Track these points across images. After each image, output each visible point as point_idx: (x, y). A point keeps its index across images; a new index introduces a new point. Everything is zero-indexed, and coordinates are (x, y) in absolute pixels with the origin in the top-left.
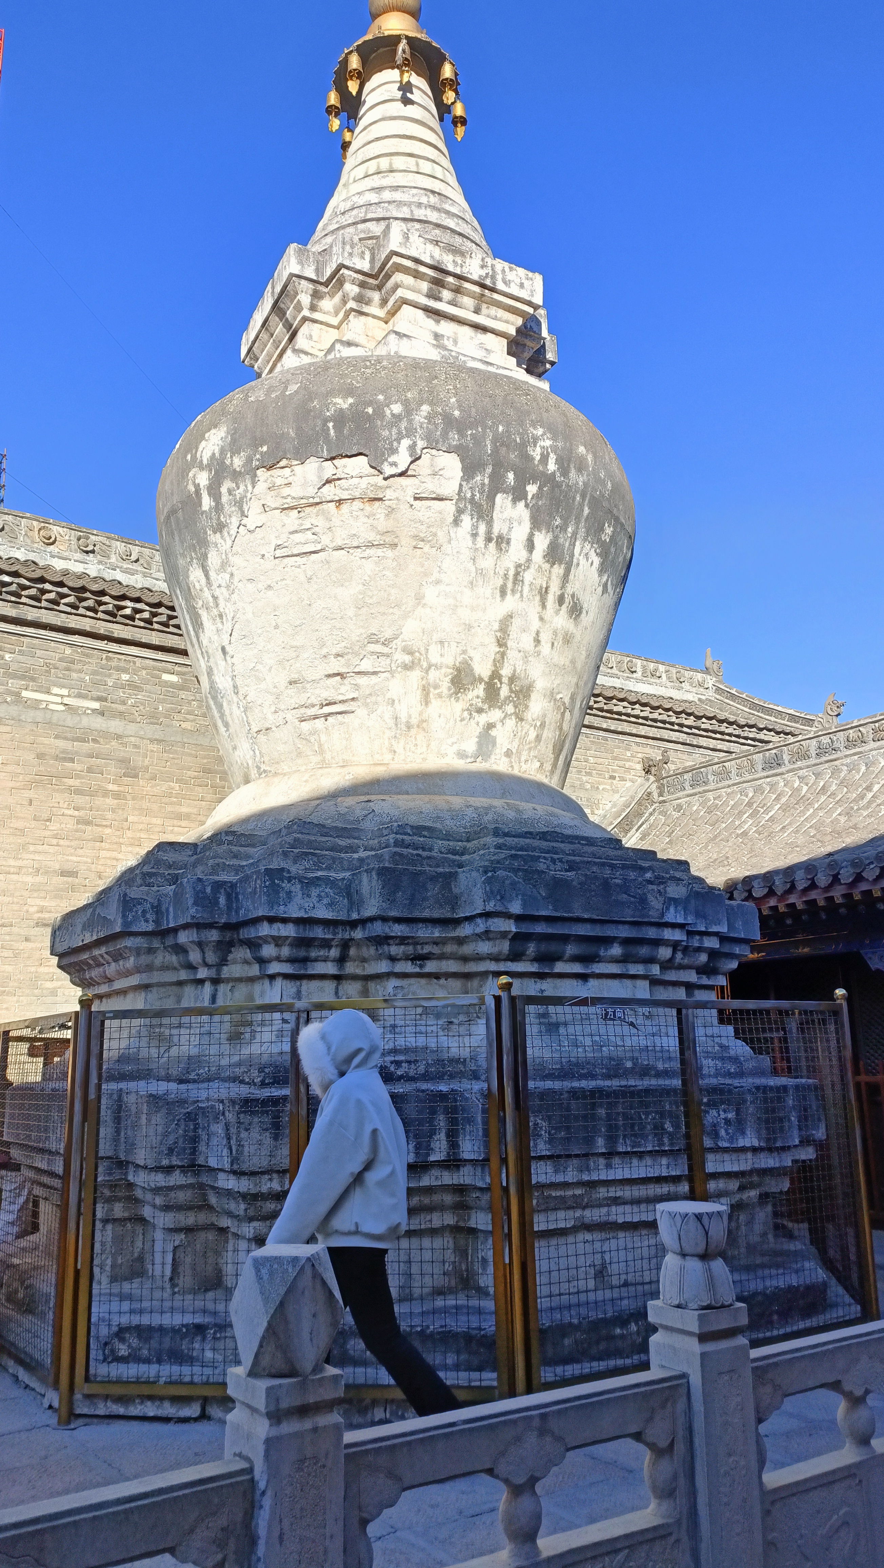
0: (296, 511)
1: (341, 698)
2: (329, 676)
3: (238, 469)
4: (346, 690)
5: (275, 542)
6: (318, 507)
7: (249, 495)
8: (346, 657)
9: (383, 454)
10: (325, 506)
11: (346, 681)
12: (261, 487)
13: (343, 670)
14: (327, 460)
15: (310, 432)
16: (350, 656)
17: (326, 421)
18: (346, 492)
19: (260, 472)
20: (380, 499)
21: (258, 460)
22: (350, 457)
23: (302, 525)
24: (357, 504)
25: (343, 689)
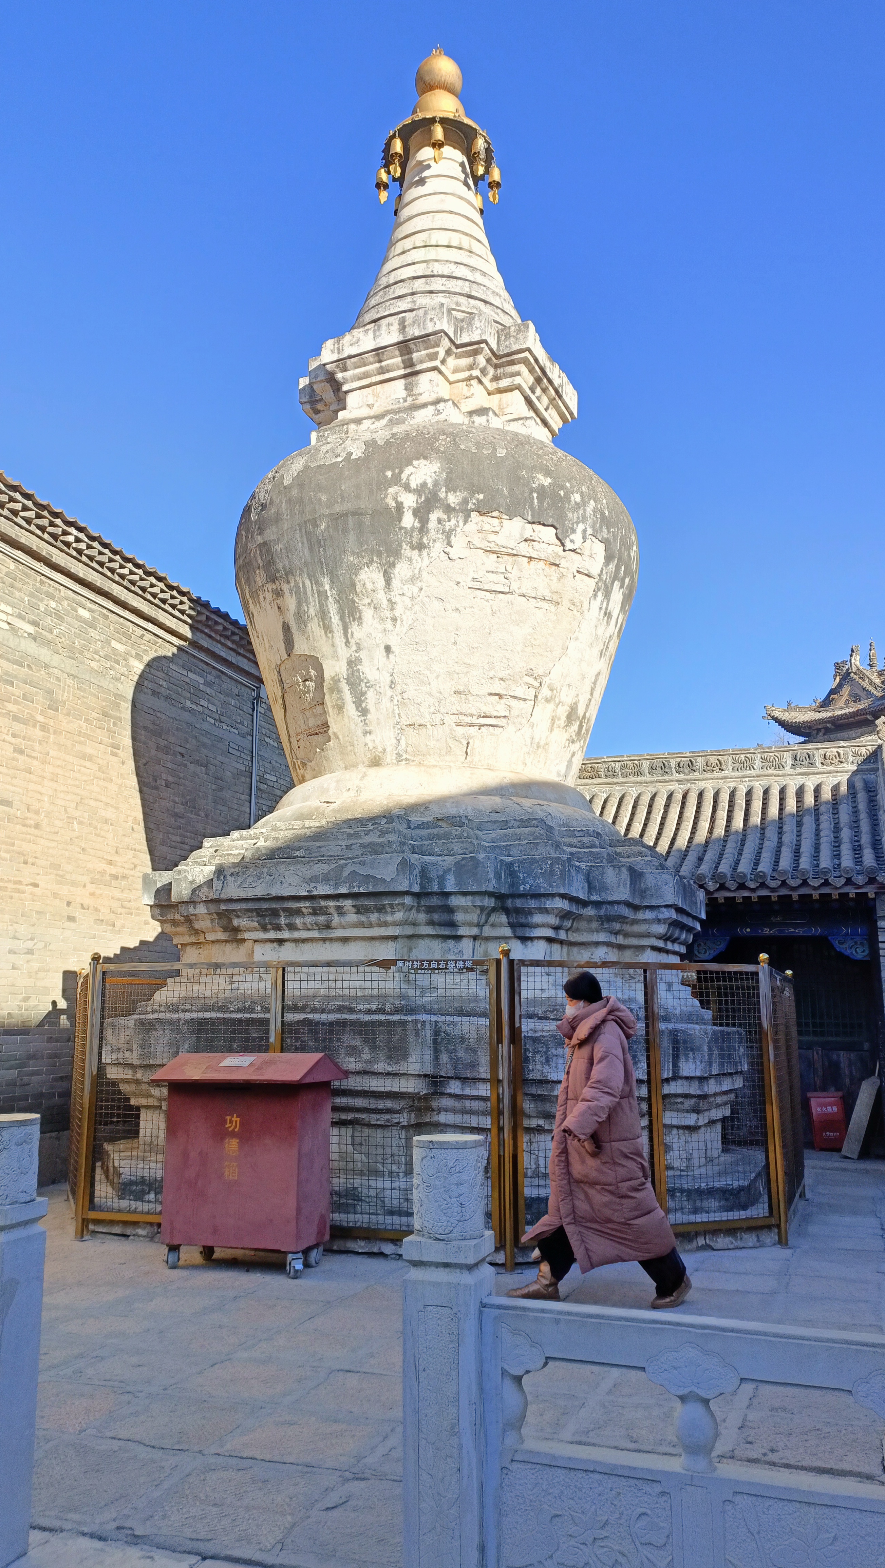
0: (495, 556)
1: (496, 714)
2: (490, 694)
3: (453, 505)
4: (500, 708)
5: (472, 575)
6: (514, 558)
7: (459, 530)
8: (507, 682)
9: (567, 532)
10: (520, 559)
11: (503, 701)
12: (471, 527)
13: (502, 692)
14: (529, 523)
15: (520, 496)
16: (510, 682)
17: (532, 491)
18: (536, 552)
19: (474, 515)
20: (557, 565)
21: (474, 504)
22: (544, 525)
23: (497, 568)
24: (542, 563)
25: (499, 707)
